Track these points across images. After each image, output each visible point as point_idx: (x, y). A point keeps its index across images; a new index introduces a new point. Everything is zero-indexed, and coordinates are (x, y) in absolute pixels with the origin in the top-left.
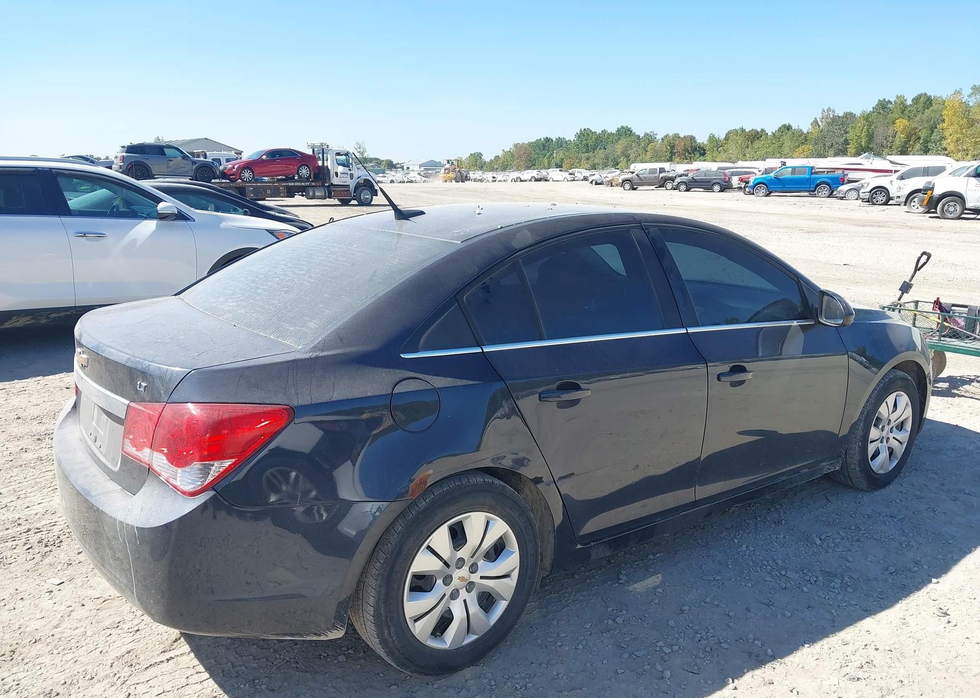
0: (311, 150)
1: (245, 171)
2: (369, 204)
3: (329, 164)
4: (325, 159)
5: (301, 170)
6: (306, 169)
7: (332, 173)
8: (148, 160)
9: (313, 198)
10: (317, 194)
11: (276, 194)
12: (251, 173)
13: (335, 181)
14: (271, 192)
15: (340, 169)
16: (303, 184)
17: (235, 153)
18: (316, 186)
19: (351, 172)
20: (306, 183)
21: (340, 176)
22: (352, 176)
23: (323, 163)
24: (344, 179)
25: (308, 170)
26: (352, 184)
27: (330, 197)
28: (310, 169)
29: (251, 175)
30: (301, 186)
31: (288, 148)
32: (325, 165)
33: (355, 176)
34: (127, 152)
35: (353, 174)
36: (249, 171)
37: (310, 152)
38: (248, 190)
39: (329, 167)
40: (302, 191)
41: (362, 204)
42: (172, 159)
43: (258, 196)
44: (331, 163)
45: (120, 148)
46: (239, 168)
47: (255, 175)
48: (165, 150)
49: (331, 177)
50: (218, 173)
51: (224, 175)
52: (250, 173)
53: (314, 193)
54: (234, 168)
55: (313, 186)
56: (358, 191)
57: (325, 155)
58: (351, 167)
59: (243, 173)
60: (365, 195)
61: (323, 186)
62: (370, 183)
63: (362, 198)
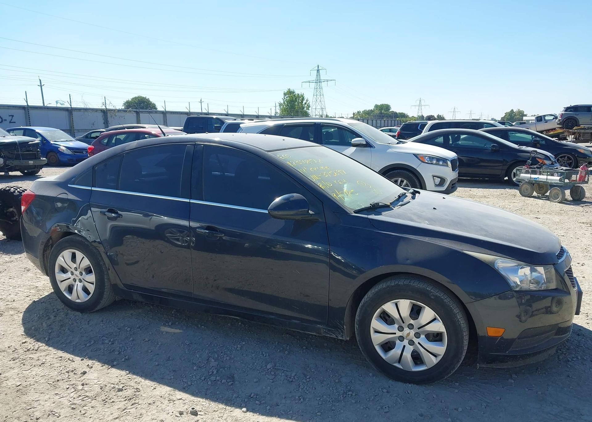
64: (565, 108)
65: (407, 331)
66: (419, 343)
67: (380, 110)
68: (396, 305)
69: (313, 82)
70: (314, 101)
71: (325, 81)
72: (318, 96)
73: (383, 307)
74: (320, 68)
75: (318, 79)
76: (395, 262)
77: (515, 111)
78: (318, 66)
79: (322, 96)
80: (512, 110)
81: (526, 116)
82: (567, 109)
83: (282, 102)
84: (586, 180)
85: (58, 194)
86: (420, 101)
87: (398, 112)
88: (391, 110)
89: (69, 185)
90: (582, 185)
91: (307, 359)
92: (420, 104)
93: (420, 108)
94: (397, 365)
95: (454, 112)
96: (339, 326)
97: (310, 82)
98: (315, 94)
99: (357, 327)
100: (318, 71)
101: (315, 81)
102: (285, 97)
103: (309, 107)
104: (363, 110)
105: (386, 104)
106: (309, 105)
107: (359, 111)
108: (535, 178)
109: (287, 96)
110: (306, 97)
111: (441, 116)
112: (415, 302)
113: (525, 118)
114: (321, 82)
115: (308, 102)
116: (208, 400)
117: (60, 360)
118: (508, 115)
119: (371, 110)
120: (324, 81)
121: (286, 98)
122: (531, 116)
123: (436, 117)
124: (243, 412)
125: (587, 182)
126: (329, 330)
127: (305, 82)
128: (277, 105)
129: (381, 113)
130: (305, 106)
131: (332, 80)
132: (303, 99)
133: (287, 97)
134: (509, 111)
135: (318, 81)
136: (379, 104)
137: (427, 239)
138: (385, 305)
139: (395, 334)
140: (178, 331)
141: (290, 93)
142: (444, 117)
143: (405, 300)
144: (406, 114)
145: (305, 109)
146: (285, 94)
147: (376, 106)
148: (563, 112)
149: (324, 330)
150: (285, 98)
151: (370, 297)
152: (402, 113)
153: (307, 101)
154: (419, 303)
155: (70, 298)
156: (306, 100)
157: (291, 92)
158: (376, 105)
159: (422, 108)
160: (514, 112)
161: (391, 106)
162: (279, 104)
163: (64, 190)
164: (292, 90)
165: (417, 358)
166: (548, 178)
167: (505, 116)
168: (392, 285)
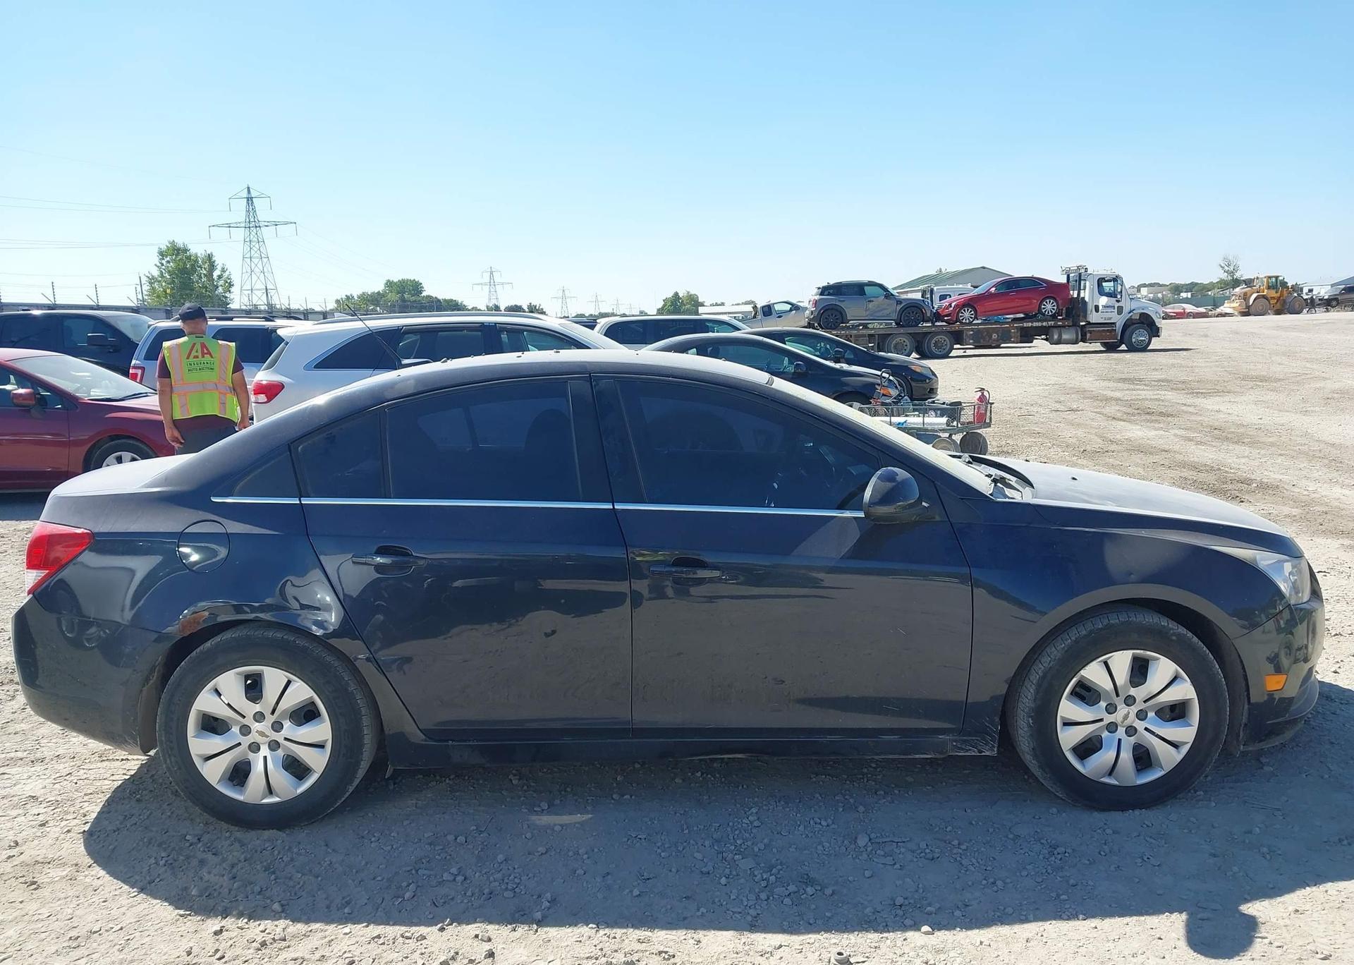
0: (1066, 276)
1: (964, 310)
2: (1144, 348)
3: (1085, 295)
4: (1082, 288)
5: (1044, 305)
6: (1053, 303)
7: (1090, 307)
8: (844, 303)
9: (1059, 342)
10: (1065, 337)
11: (1005, 339)
12: (973, 312)
13: (1094, 318)
14: (998, 336)
15: (1103, 301)
16: (1044, 324)
17: (972, 286)
18: (1064, 327)
19: (1120, 304)
20: (1050, 323)
21: (1100, 308)
22: (1120, 310)
23: (1079, 294)
24: (1109, 315)
25: (1055, 304)
26: (1119, 321)
27: (1084, 340)
28: (1057, 303)
29: (972, 314)
30: (1042, 327)
31: (1030, 276)
32: (1082, 295)
33: (1126, 310)
34: (821, 294)
35: (1122, 307)
36: (970, 310)
37: (1063, 280)
38: (967, 334)
39: (1087, 299)
40: (1045, 332)
41: (1132, 349)
42: (872, 299)
43: (979, 342)
44: (1090, 293)
45: (816, 290)
46: (956, 306)
47: (978, 314)
48: (866, 288)
49: (1089, 312)
50: (928, 315)
51: (938, 316)
52: (971, 311)
53: (1060, 335)
54: (951, 306)
55: (1060, 326)
56: (1127, 333)
57: (1082, 283)
58: (1119, 296)
59: (962, 313)
60: (1139, 336)
61: (1075, 325)
62: (1150, 319)
63: (1134, 340)
64: (819, 288)
65: (1122, 710)
66: (1146, 729)
67: (398, 293)
68: (1106, 664)
69: (238, 225)
70: (244, 271)
71: (269, 224)
72: (255, 261)
73: (1083, 672)
74: (253, 194)
75: (252, 220)
76: (1109, 581)
77: (681, 295)
78: (248, 188)
79: (265, 260)
80: (676, 294)
81: (702, 305)
82: (825, 290)
83: (156, 273)
84: (988, 421)
85: (189, 524)
86: (492, 273)
87: (440, 297)
88: (424, 294)
89: (215, 500)
90: (978, 431)
91: (911, 812)
92: (492, 281)
93: (492, 290)
94: (1106, 780)
95: (564, 297)
96: (990, 728)
97: (231, 225)
98: (248, 255)
99: (1031, 721)
100: (250, 200)
101: (243, 225)
102: (164, 262)
103: (231, 285)
104: (360, 292)
105: (412, 279)
106: (229, 281)
107: (349, 294)
108: (900, 423)
109: (168, 259)
110: (219, 261)
111: (537, 308)
112: (1142, 651)
113: (701, 310)
114: (260, 227)
115: (226, 275)
116: (833, 932)
117: (381, 944)
118: (669, 304)
119: (379, 293)
120: (266, 224)
121: (165, 264)
122: (711, 305)
123: (525, 308)
124: (927, 933)
125: (989, 425)
126: (965, 741)
127: (218, 226)
128: (144, 280)
129: (403, 300)
130: (219, 284)
131: (286, 223)
132: (212, 266)
133: (168, 262)
134: (670, 295)
135: (252, 223)
136: (396, 280)
137: (1144, 533)
138: (1086, 668)
139: (1101, 720)
140: (579, 818)
141: (175, 251)
142: (542, 309)
143: (1125, 651)
144: (460, 302)
145: (220, 289)
146: (162, 254)
147: (390, 284)
148: (817, 297)
149: (955, 744)
150: (163, 265)
151: (1057, 658)
152: (452, 300)
153: (223, 270)
154: (1148, 653)
155: (241, 798)
156: (219, 268)
157: (179, 249)
158: (388, 281)
159: (497, 290)
160: (679, 298)
161: (423, 285)
162: (149, 277)
163: (200, 512)
164: (180, 242)
165: (1143, 758)
166: (925, 422)
167: (664, 306)
168: (1099, 629)
